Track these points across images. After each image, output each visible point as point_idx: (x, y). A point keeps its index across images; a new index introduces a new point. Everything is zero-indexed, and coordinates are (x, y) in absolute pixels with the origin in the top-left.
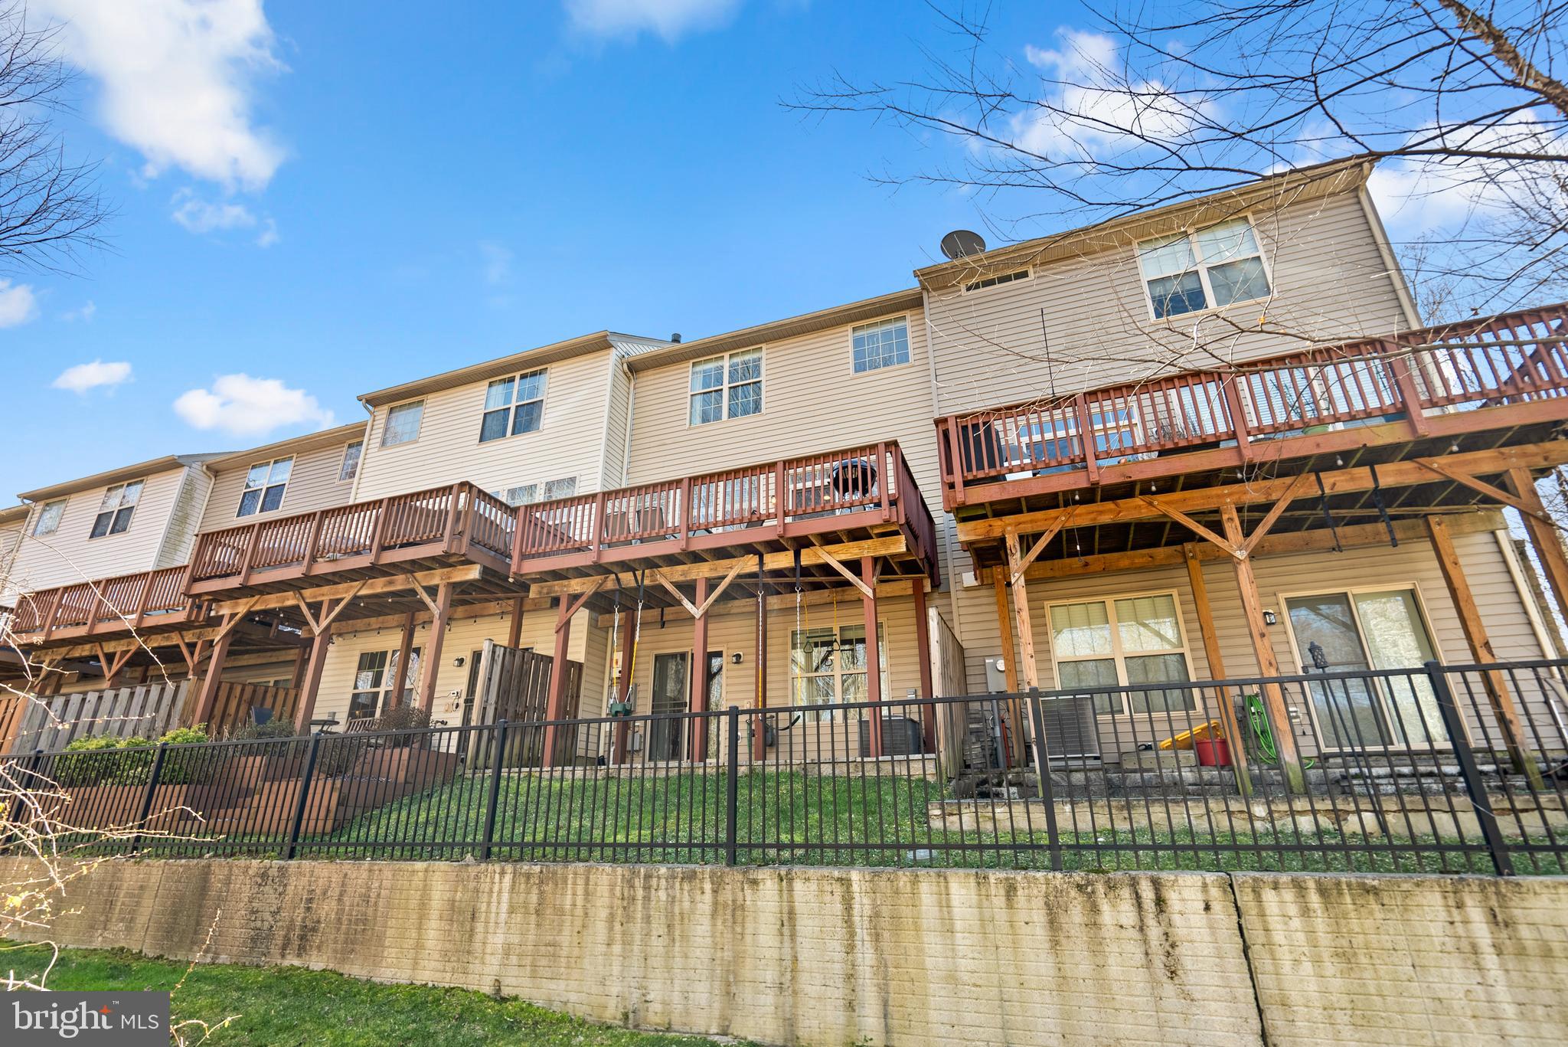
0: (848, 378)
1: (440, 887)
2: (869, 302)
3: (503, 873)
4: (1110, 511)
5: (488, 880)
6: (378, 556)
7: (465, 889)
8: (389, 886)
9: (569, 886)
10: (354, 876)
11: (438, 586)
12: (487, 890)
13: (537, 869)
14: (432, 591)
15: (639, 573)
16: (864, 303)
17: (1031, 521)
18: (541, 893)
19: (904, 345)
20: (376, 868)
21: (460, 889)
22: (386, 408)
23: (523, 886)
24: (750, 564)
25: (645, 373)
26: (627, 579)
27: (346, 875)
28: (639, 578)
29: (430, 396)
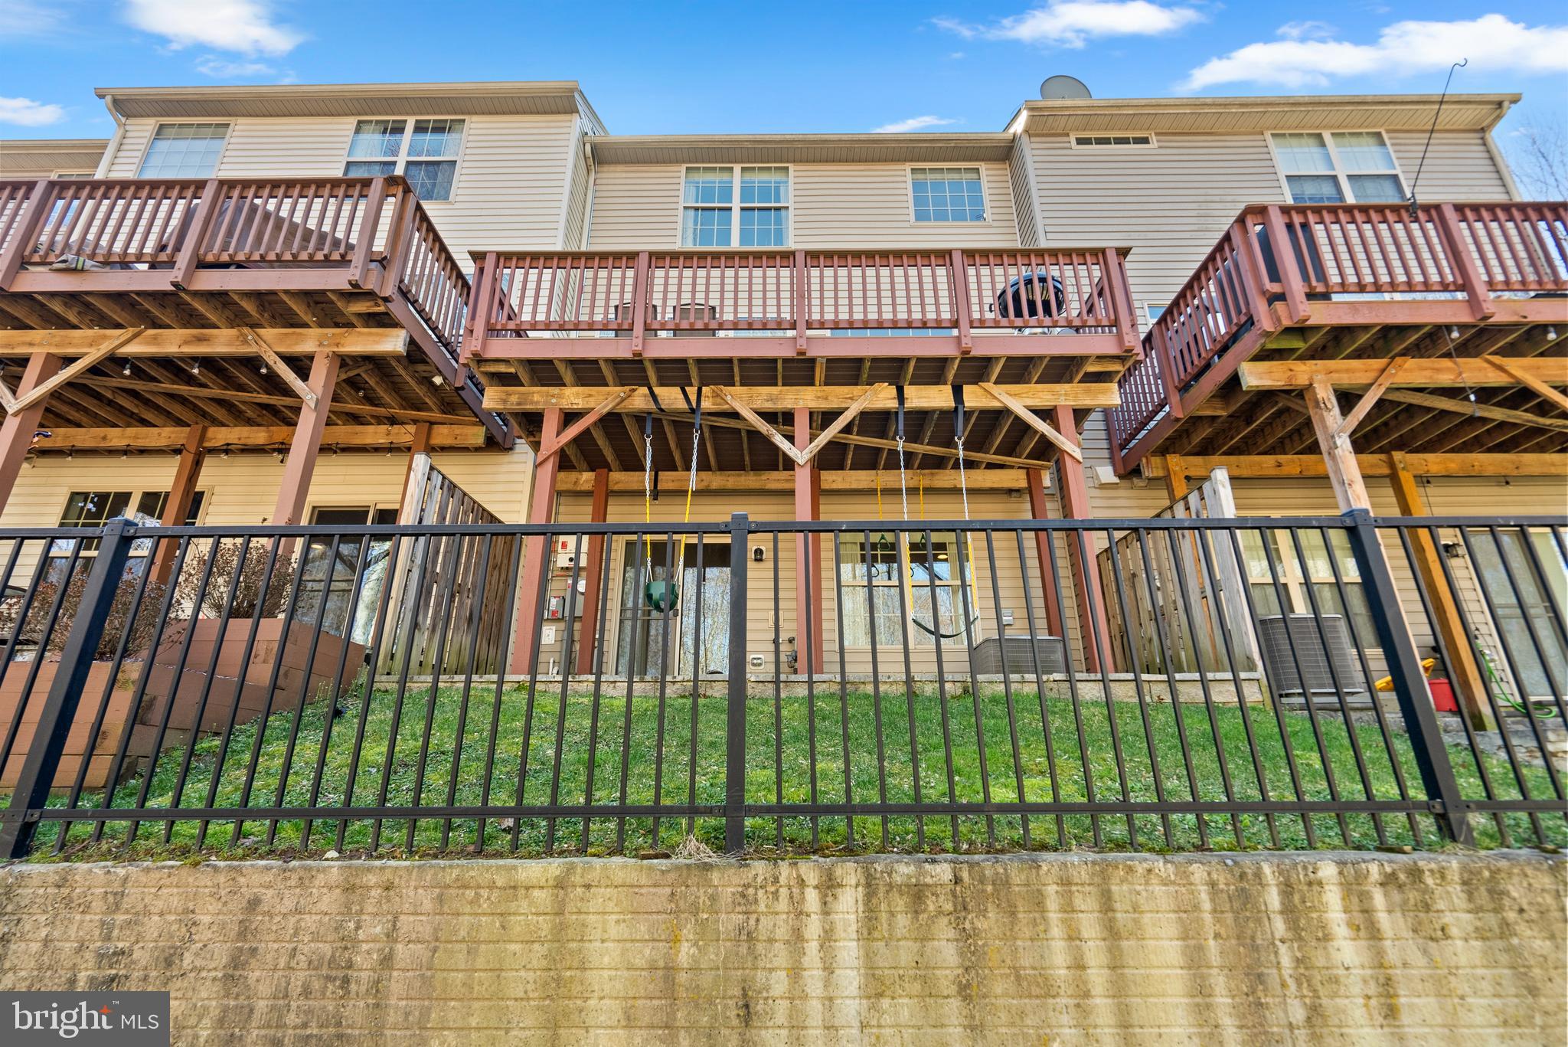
0: (907, 225)
1: (614, 931)
2: (944, 137)
3: (829, 886)
4: (1448, 369)
5: (783, 905)
6: (189, 274)
7: (706, 934)
8: (426, 931)
9: (1054, 916)
10: (289, 904)
11: (311, 358)
12: (782, 933)
13: (942, 871)
14: (301, 365)
15: (692, 391)
16: (937, 137)
17: (1347, 371)
18: (966, 937)
19: (978, 201)
20: (372, 879)
21: (688, 932)
22: (150, 125)
23: (903, 921)
24: (882, 397)
25: (612, 168)
26: (671, 397)
27: (254, 904)
28: (693, 398)
29: (241, 120)
